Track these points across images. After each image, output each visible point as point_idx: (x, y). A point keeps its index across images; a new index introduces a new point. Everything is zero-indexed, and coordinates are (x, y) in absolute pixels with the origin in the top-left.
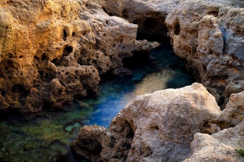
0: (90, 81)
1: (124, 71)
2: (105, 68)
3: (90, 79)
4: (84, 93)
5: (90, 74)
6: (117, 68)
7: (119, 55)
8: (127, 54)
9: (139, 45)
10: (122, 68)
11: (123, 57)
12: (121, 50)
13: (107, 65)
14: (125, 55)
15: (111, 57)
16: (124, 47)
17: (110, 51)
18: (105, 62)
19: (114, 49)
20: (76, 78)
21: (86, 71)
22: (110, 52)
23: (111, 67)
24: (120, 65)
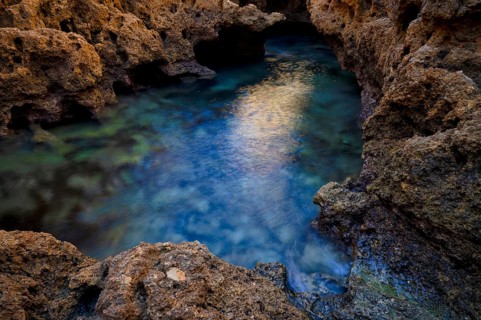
0: (66, 75)
1: (195, 70)
2: (136, 51)
3: (66, 67)
4: (52, 105)
5: (64, 52)
6: (178, 61)
7: (184, 32)
8: (203, 32)
9: (232, 11)
10: (193, 63)
11: (196, 38)
12: (189, 20)
13: (145, 46)
14: (201, 34)
15: (163, 34)
16: (198, 15)
17: (163, 19)
18: (137, 38)
19: (172, 16)
20: (18, 60)
21: (50, 43)
22: (161, 21)
23: (156, 54)
24: (185, 55)
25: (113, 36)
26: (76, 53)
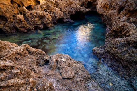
0: (45, 20)
1: (70, 21)
2: (58, 16)
3: (45, 19)
4: (41, 26)
5: (44, 16)
6: (67, 18)
7: (68, 12)
8: (72, 12)
9: (79, 8)
10: (69, 19)
11: (70, 14)
12: (69, 10)
13: (60, 15)
14: (72, 13)
15: (64, 13)
16: (71, 9)
17: (64, 9)
18: (58, 13)
19: (66, 9)
20: (36, 17)
21: (42, 14)
22: (64, 10)
23: (62, 17)
24: (68, 17)
25: (54, 13)
26: (47, 16)
